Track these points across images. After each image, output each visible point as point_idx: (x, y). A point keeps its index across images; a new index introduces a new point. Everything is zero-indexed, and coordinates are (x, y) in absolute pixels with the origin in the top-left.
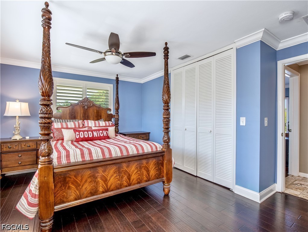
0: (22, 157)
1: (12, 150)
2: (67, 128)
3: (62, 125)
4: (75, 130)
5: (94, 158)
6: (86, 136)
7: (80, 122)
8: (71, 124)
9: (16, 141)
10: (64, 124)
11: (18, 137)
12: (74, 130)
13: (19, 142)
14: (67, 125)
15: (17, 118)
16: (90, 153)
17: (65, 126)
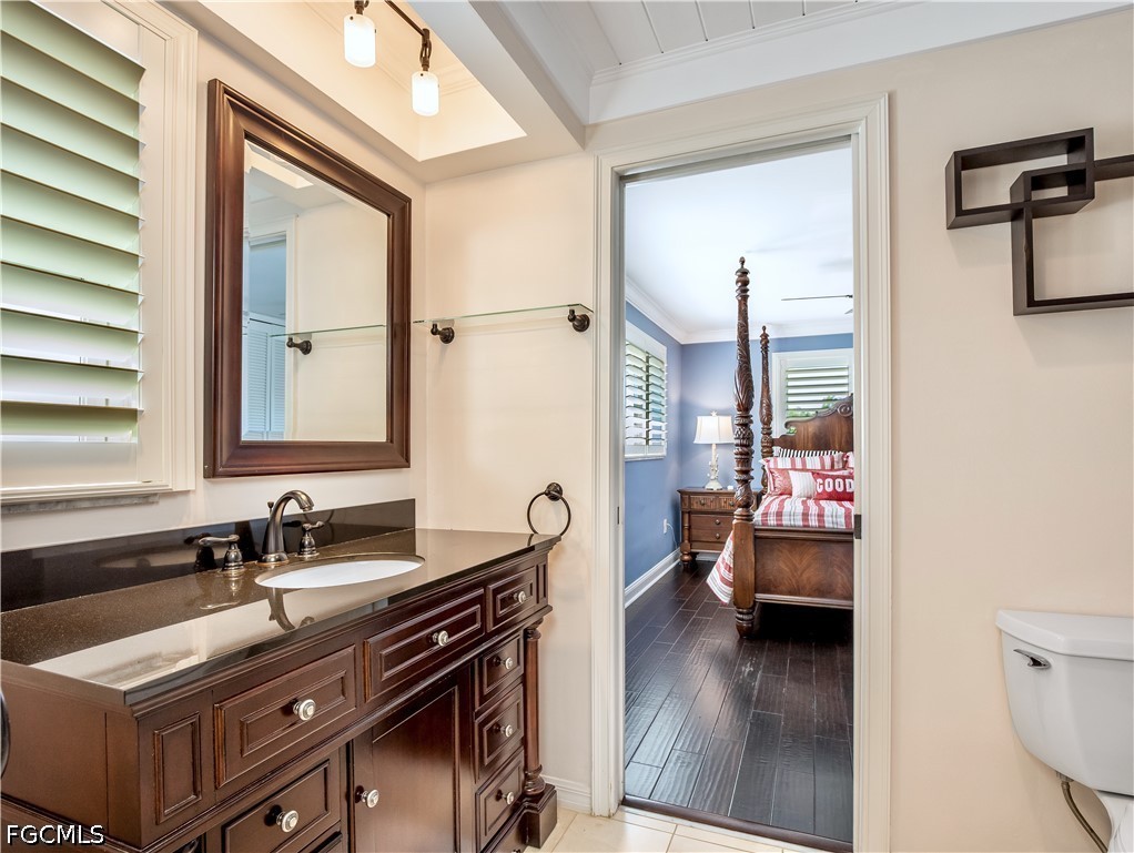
0: (722, 524)
1: (705, 508)
2: (804, 470)
3: (793, 463)
4: (816, 474)
5: (826, 525)
6: (840, 490)
7: (837, 455)
8: (814, 461)
9: (711, 493)
10: (798, 461)
11: (714, 486)
12: (813, 474)
13: (717, 494)
14: (804, 463)
15: (714, 447)
16: (821, 516)
17: (799, 465)
